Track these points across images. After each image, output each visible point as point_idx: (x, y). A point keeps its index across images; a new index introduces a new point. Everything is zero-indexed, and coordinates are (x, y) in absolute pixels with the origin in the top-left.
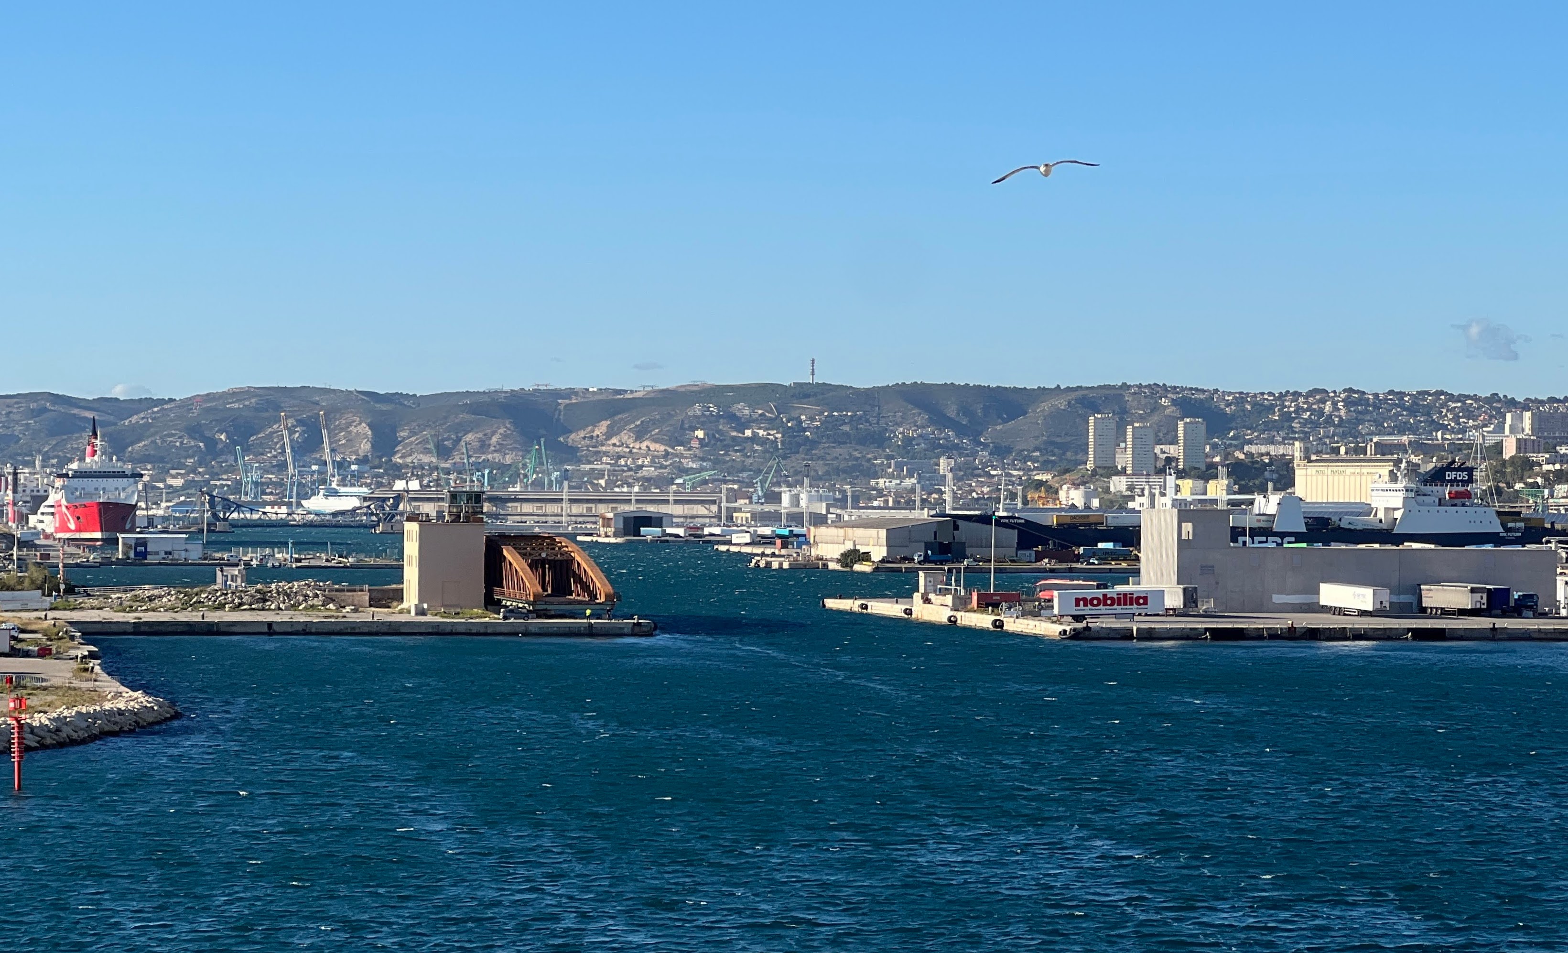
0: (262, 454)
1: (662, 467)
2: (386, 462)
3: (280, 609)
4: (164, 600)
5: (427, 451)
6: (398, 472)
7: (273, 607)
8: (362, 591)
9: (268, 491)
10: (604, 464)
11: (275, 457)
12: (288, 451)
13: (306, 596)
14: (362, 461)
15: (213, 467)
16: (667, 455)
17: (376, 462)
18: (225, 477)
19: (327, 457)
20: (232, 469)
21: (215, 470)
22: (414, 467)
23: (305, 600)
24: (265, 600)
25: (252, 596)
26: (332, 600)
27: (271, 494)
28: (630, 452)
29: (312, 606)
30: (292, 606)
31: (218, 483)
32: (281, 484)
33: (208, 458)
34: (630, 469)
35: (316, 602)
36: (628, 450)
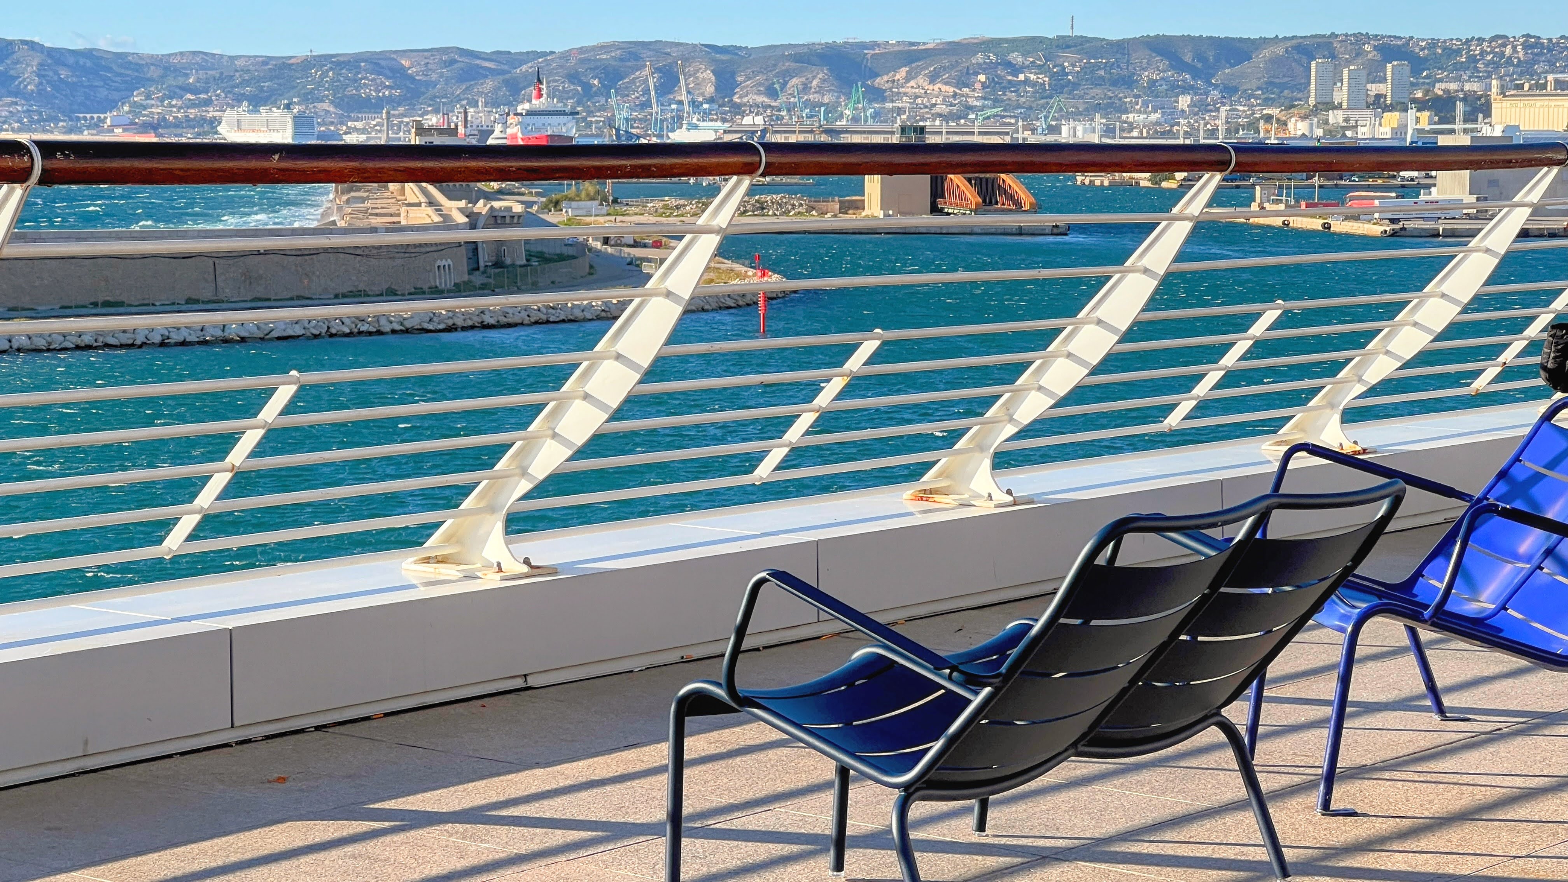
0: (628, 96)
1: (952, 105)
2: (729, 102)
3: (775, 215)
4: (688, 208)
5: (759, 93)
6: (738, 110)
7: (770, 213)
8: (833, 201)
9: (635, 125)
10: (904, 103)
11: (638, 98)
12: (653, 93)
13: (793, 205)
14: (711, 100)
15: (589, 106)
16: (955, 95)
17: (721, 102)
18: (598, 114)
19: (684, 97)
20: (603, 108)
21: (592, 109)
22: (751, 106)
23: (794, 209)
24: (763, 209)
25: (753, 205)
26: (814, 208)
27: (638, 127)
28: (926, 92)
29: (799, 213)
30: (784, 212)
31: (593, 119)
32: (645, 120)
33: (585, 99)
34: (926, 107)
35: (801, 209)
36: (923, 91)
